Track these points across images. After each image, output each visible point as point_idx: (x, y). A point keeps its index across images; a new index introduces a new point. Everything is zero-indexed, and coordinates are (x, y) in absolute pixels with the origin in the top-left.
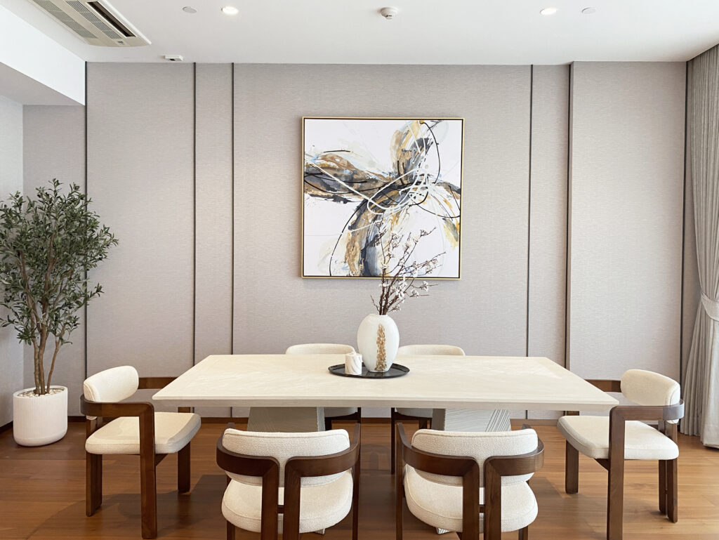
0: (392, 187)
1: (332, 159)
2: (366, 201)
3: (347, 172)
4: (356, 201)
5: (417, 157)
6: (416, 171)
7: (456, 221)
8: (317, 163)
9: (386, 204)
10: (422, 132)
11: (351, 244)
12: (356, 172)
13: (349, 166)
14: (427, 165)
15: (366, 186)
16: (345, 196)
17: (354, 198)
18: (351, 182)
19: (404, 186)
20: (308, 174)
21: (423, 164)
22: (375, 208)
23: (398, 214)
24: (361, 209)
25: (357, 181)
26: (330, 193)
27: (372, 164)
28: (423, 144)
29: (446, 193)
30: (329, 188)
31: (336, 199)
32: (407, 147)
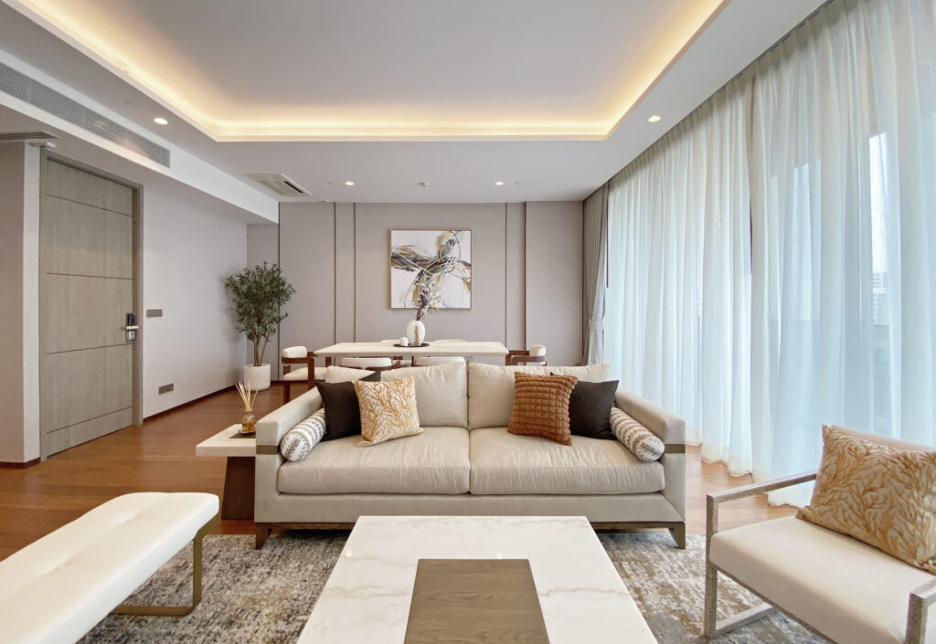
0: (436, 264)
1: (406, 250)
2: (422, 271)
3: (413, 256)
4: (418, 271)
5: (449, 249)
6: (448, 256)
7: (468, 280)
8: (398, 252)
9: (433, 272)
10: (451, 236)
11: (415, 292)
12: (417, 256)
13: (414, 253)
14: (454, 253)
15: (423, 263)
16: (412, 268)
17: (417, 269)
18: (415, 261)
19: (442, 263)
20: (393, 257)
22: (428, 274)
23: (439, 277)
24: (421, 275)
25: (418, 260)
26: (405, 267)
27: (426, 252)
28: (451, 242)
29: (464, 266)
30: (404, 264)
31: (408, 269)
32: (444, 243)
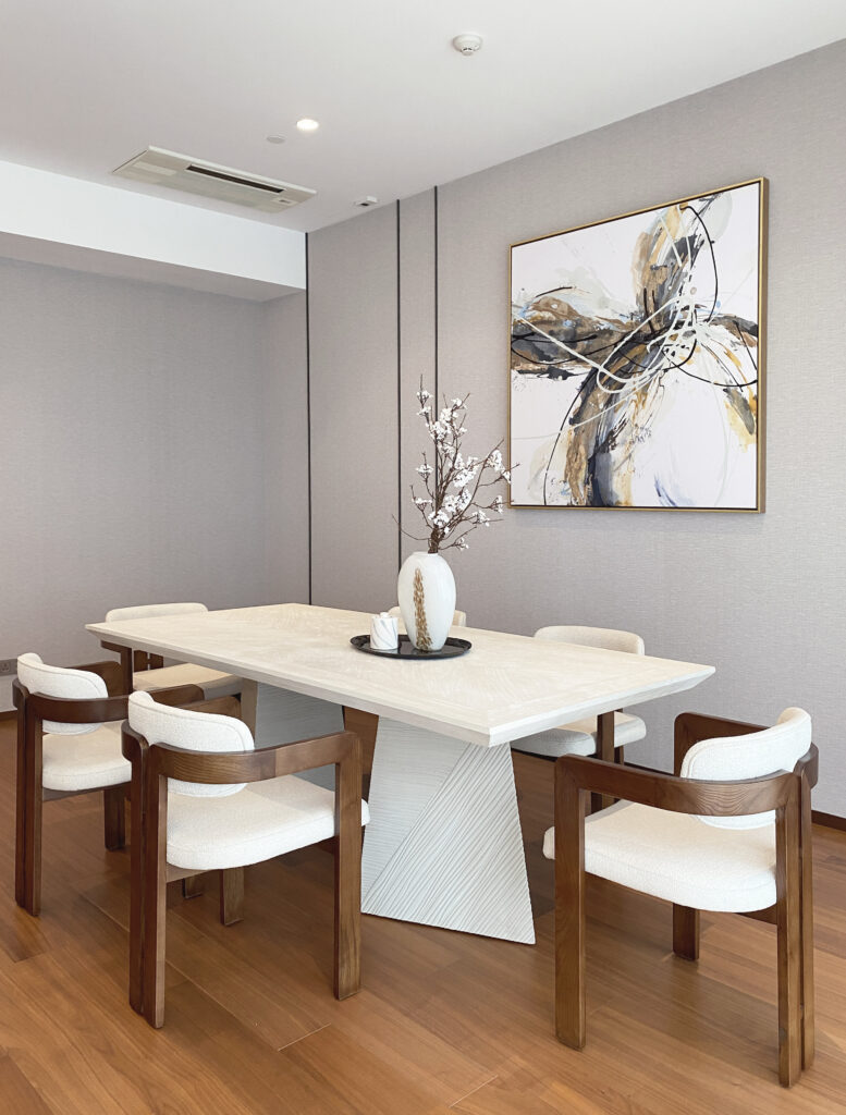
0: (635, 341)
1: (548, 306)
2: (595, 371)
3: (567, 325)
4: (580, 373)
5: (677, 276)
6: (675, 302)
8: (528, 317)
9: (626, 373)
10: (685, 225)
11: (573, 449)
12: (579, 324)
13: (571, 313)
14: (696, 288)
15: (595, 344)
16: (565, 367)
17: (577, 369)
18: (572, 343)
19: (655, 334)
20: (516, 337)
21: (687, 287)
22: (609, 383)
23: (645, 389)
24: (588, 387)
25: (584, 338)
26: (545, 365)
27: (604, 303)
29: (730, 338)
30: (543, 356)
31: (553, 373)
32: (660, 260)
